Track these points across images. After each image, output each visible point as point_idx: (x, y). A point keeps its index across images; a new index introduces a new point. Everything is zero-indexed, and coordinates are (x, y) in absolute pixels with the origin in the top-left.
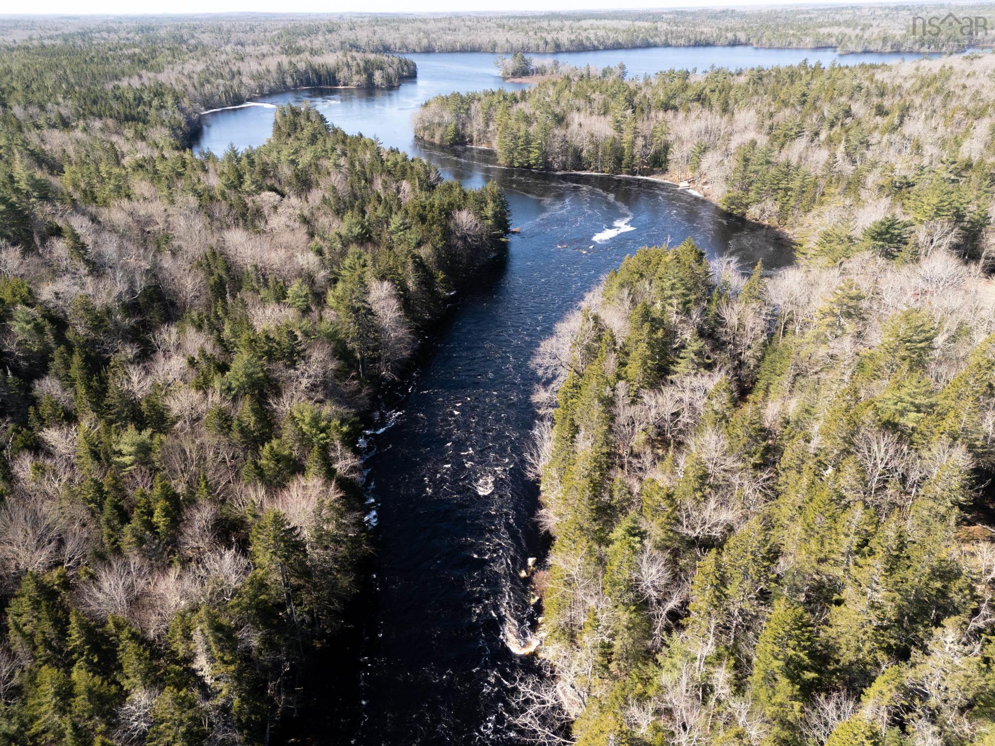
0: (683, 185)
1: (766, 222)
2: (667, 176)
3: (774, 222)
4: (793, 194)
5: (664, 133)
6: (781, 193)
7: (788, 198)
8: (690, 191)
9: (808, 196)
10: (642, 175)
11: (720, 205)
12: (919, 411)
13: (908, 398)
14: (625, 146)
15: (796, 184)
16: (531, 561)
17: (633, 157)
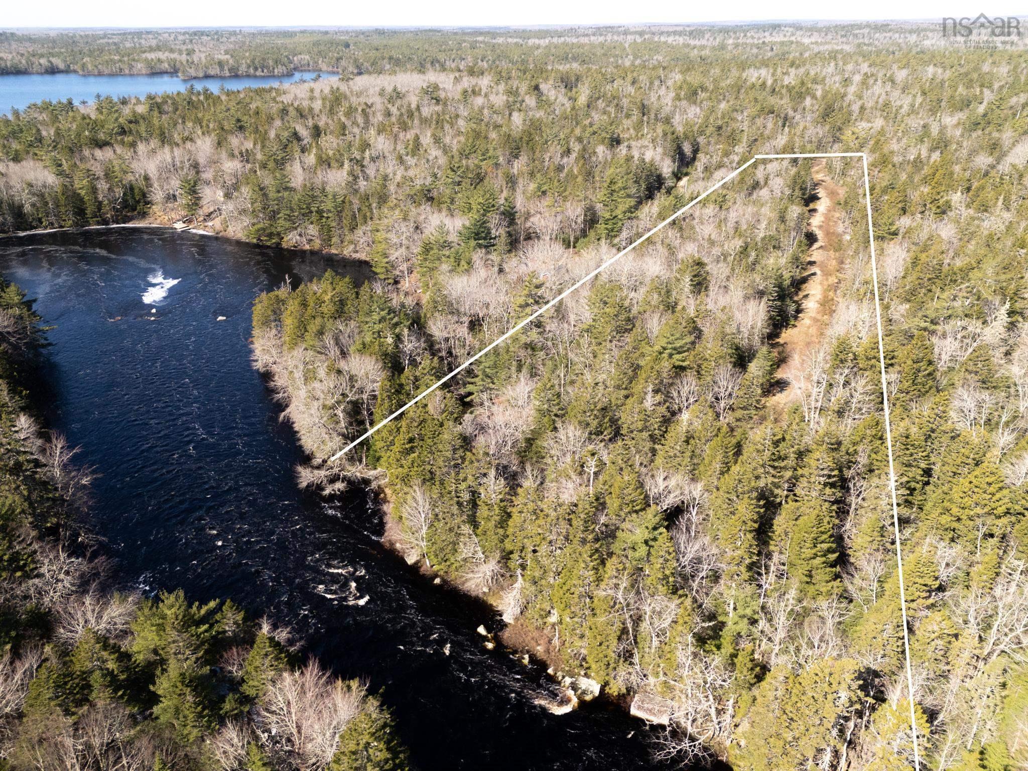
0: (179, 226)
1: (307, 247)
2: (151, 220)
3: (317, 244)
4: (330, 215)
5: (125, 172)
6: (314, 216)
7: (324, 220)
8: (194, 231)
9: (347, 213)
10: (118, 223)
11: (244, 239)
12: (679, 353)
13: (670, 346)
14: (83, 192)
15: (328, 205)
16: (481, 630)
17: (100, 205)
